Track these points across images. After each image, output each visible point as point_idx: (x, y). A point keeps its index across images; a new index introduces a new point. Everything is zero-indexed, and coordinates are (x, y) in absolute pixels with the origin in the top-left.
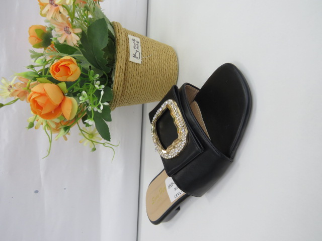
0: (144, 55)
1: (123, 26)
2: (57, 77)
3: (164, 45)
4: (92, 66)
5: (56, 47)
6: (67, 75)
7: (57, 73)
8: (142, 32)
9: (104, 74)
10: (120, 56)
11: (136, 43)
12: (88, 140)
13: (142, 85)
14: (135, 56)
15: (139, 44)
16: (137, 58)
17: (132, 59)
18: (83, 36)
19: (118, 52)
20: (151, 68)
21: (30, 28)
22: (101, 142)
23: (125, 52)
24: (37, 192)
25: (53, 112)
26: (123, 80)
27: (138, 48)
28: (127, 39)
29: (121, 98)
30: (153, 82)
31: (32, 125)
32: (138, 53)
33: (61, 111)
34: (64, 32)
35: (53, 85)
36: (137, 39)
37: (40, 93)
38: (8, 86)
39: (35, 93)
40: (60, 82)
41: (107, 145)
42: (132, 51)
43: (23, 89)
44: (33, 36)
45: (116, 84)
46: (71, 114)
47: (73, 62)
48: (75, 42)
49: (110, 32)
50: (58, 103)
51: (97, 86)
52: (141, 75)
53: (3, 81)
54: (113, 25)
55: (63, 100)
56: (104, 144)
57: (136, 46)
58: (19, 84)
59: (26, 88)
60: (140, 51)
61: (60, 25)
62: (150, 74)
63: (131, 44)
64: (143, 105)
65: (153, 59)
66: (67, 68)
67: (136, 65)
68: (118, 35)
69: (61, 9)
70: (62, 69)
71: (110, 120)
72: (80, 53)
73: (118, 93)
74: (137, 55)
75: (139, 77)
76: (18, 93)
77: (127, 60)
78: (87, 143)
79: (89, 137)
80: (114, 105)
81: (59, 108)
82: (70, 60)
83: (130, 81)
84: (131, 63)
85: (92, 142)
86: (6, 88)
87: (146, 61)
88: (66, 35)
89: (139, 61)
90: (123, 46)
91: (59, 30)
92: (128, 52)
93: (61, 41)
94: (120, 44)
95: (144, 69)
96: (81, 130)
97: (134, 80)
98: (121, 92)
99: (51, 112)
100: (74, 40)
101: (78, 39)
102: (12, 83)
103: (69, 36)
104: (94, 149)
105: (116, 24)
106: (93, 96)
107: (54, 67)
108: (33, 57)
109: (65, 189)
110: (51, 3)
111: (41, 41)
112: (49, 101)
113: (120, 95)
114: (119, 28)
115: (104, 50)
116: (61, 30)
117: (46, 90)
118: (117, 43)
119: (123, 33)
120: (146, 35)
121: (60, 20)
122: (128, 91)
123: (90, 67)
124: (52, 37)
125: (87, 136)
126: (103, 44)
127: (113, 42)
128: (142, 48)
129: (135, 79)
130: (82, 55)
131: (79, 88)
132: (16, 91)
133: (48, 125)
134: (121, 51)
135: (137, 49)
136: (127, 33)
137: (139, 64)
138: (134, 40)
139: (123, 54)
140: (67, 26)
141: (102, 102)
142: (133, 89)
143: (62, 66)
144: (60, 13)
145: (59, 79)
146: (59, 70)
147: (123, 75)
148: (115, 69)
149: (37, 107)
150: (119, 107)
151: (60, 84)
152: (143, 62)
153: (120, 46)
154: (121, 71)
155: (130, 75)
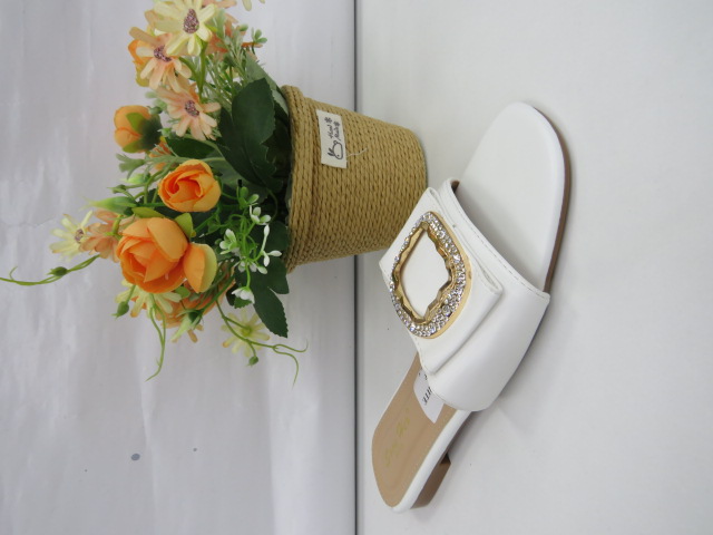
0: (352, 149)
1: (306, 94)
2: (173, 202)
3: (393, 126)
4: (244, 180)
5: (170, 146)
6: (194, 197)
7: (172, 196)
8: (345, 103)
9: (269, 196)
10: (302, 154)
11: (334, 127)
12: (240, 341)
13: (351, 214)
14: (332, 153)
15: (341, 128)
16: (337, 157)
17: (326, 159)
18: (223, 118)
19: (297, 145)
20: (367, 176)
21: (117, 112)
22: (269, 343)
23: (312, 145)
24: (136, 457)
25: (167, 278)
26: (309, 206)
27: (337, 136)
28: (315, 119)
29: (306, 244)
30: (374, 206)
31: (124, 309)
32: (338, 147)
33: (184, 275)
34: (185, 112)
35: (166, 221)
36: (336, 118)
37: (140, 239)
38: (75, 230)
39: (130, 238)
40: (179, 213)
41: (280, 349)
42: (326, 142)
43: (105, 235)
44: (123, 129)
45: (296, 214)
46: (204, 279)
47: (206, 172)
48: (208, 132)
49: (277, 107)
50: (175, 256)
51: (255, 218)
52: (348, 193)
53: (66, 222)
54: (283, 92)
55: (187, 252)
56: (274, 347)
57: (335, 132)
58: (98, 225)
59: (112, 233)
60: (343, 143)
61: (176, 98)
62: (367, 188)
63: (324, 129)
64: (356, 257)
65: (370, 158)
66: (192, 183)
67: (335, 172)
68: (294, 111)
69: (179, 66)
70: (182, 186)
71: (285, 290)
72: (218, 155)
73: (300, 232)
74: (337, 150)
75: (343, 197)
76: (95, 243)
77: (316, 161)
78: (238, 346)
79: (243, 332)
80: (294, 260)
81: (179, 267)
82: (199, 167)
83: (324, 206)
84: (325, 168)
85: (250, 343)
86: (71, 237)
87: (357, 162)
88: (190, 117)
89: (342, 164)
90: (307, 134)
91: (174, 109)
92: (317, 145)
93: (180, 132)
94: (301, 130)
95: (354, 180)
96: (226, 319)
97: (333, 203)
98: (306, 230)
99: (162, 278)
100: (205, 127)
101: (214, 123)
102: (83, 225)
103: (196, 120)
104: (255, 360)
105: (289, 90)
106: (247, 239)
107: (167, 183)
108: (123, 168)
109: (195, 450)
110: (158, 57)
111: (140, 138)
112: (158, 254)
113: (305, 237)
114: (297, 98)
115: (267, 143)
116: (179, 108)
117: (151, 230)
118: (293, 128)
119: (306, 107)
120: (356, 110)
121: (177, 87)
122: (322, 228)
123: (240, 182)
124: (160, 127)
125: (238, 330)
126: (264, 131)
127: (284, 126)
128: (346, 135)
129: (336, 201)
130: (223, 159)
131: (219, 226)
132: (92, 239)
133: (156, 306)
134: (302, 144)
135: (336, 139)
136: (313, 107)
137: (342, 170)
138: (328, 120)
139: (307, 150)
140: (191, 98)
141: (267, 250)
142: (331, 222)
143: (182, 180)
144: (176, 75)
145: (176, 206)
146: (177, 188)
147: (309, 193)
148: (291, 182)
149: (135, 268)
150: (303, 265)
151: (179, 219)
152: (349, 163)
153: (301, 134)
154: (305, 187)
155: (325, 194)
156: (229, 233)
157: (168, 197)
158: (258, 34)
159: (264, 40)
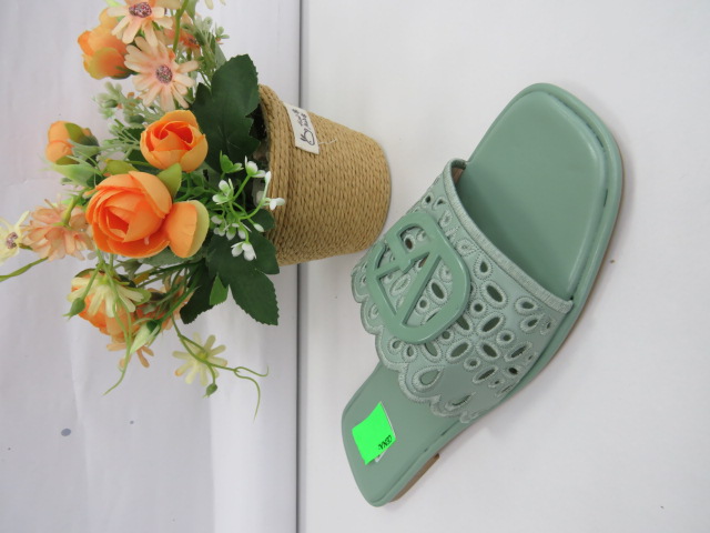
0: (321, 139)
6: (184, 147)
10: (277, 133)
11: (302, 117)
13: (324, 201)
14: (304, 139)
15: (308, 119)
16: (309, 143)
17: (299, 143)
20: (337, 164)
25: (147, 242)
26: (286, 188)
27: (306, 125)
29: (281, 233)
30: (346, 195)
31: (80, 308)
32: (308, 134)
33: (167, 238)
34: (154, 79)
36: (303, 111)
37: (121, 188)
38: (4, 237)
41: (242, 372)
42: (298, 130)
50: (166, 211)
52: (322, 179)
55: (173, 209)
56: (235, 370)
57: (303, 122)
60: (313, 130)
62: (338, 176)
63: (293, 118)
65: (339, 148)
67: (308, 157)
71: (276, 271)
74: (308, 136)
75: (317, 183)
77: (292, 146)
81: (160, 231)
83: (299, 190)
84: (299, 151)
85: (209, 365)
87: (328, 150)
88: (161, 85)
89: (315, 149)
90: (280, 115)
92: (290, 130)
94: (275, 112)
95: (326, 166)
96: (183, 338)
97: (308, 188)
99: (142, 240)
102: (17, 229)
103: (168, 88)
104: (213, 388)
110: (133, 14)
115: (252, 115)
118: (265, 113)
122: (297, 215)
125: (195, 350)
126: (245, 111)
128: (314, 126)
134: (277, 125)
135: (305, 127)
137: (314, 155)
138: (296, 111)
139: (282, 131)
142: (306, 209)
147: (287, 173)
151: (162, 174)
152: (321, 150)
153: (275, 116)
154: (282, 165)
155: (300, 178)
156: (223, 184)
157: (151, 148)
158: (221, 30)
159: (226, 37)
